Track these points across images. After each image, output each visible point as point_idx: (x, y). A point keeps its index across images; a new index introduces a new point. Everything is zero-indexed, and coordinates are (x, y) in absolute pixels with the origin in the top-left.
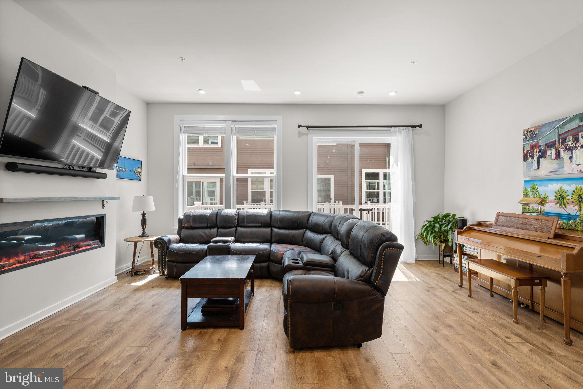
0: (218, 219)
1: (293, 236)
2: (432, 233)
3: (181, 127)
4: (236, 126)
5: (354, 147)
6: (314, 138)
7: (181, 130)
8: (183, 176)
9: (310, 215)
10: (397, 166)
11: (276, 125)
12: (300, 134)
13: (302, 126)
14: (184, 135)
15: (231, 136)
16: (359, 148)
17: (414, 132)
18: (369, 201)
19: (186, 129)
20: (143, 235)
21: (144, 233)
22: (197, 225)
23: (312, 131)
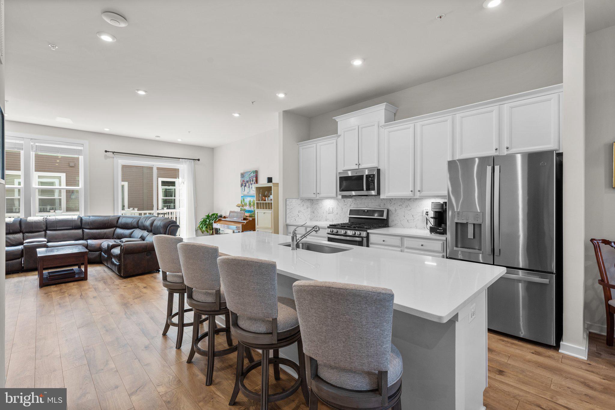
0: (22, 226)
1: (105, 233)
2: (205, 225)
4: (37, 144)
5: (153, 169)
6: (118, 160)
9: (119, 218)
10: (184, 184)
11: (83, 148)
12: (107, 157)
13: (108, 152)
15: (31, 152)
16: (156, 170)
17: (195, 163)
18: (166, 207)
23: (117, 156)
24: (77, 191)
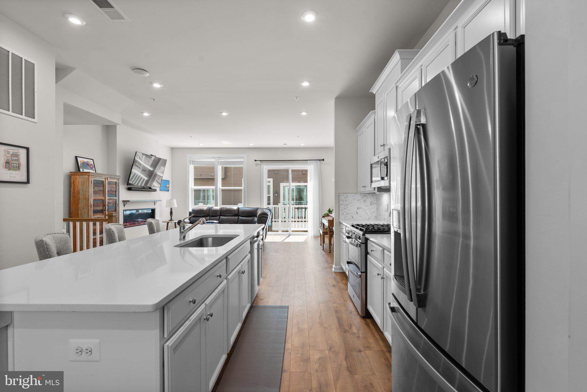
0: (210, 212)
3: (190, 161)
4: (221, 160)
5: (289, 171)
6: (264, 167)
7: (190, 163)
8: (192, 188)
11: (244, 159)
12: (257, 165)
13: (257, 161)
14: (192, 165)
15: (218, 166)
16: (291, 172)
17: (320, 163)
19: (193, 162)
20: (171, 220)
21: (171, 219)
22: (199, 215)
23: (263, 163)
24: (241, 190)
